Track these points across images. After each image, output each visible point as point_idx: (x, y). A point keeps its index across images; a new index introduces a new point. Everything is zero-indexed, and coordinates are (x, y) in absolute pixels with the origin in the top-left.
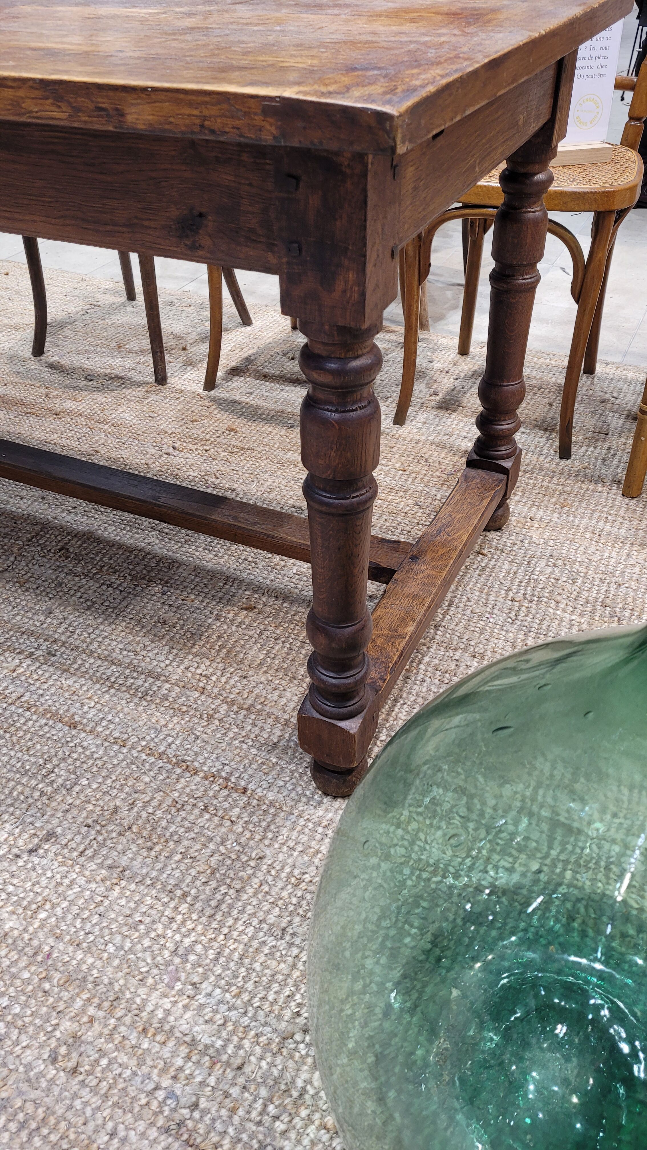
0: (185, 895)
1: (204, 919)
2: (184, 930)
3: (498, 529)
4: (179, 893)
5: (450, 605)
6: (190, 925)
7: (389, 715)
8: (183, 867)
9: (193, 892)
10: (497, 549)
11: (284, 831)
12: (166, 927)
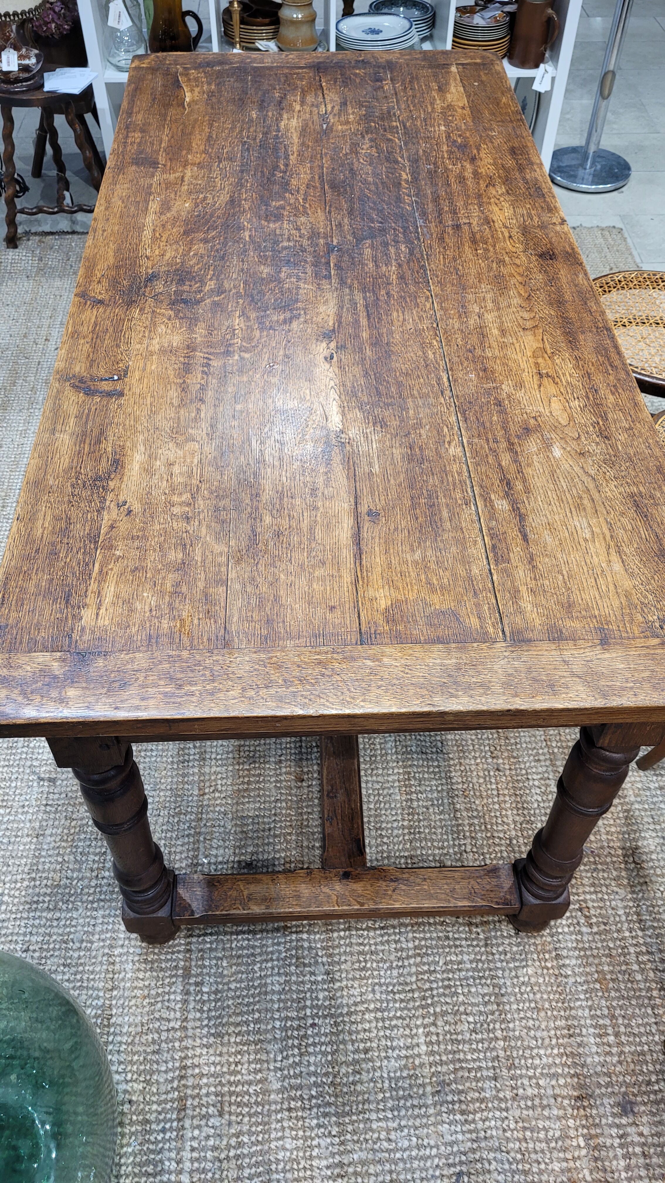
0: (34, 879)
1: (23, 899)
2: (12, 892)
3: (518, 930)
4: (33, 875)
5: (382, 928)
6: (17, 893)
7: (232, 933)
8: (53, 867)
9: (38, 883)
10: (486, 939)
11: (101, 912)
12: (11, 882)
